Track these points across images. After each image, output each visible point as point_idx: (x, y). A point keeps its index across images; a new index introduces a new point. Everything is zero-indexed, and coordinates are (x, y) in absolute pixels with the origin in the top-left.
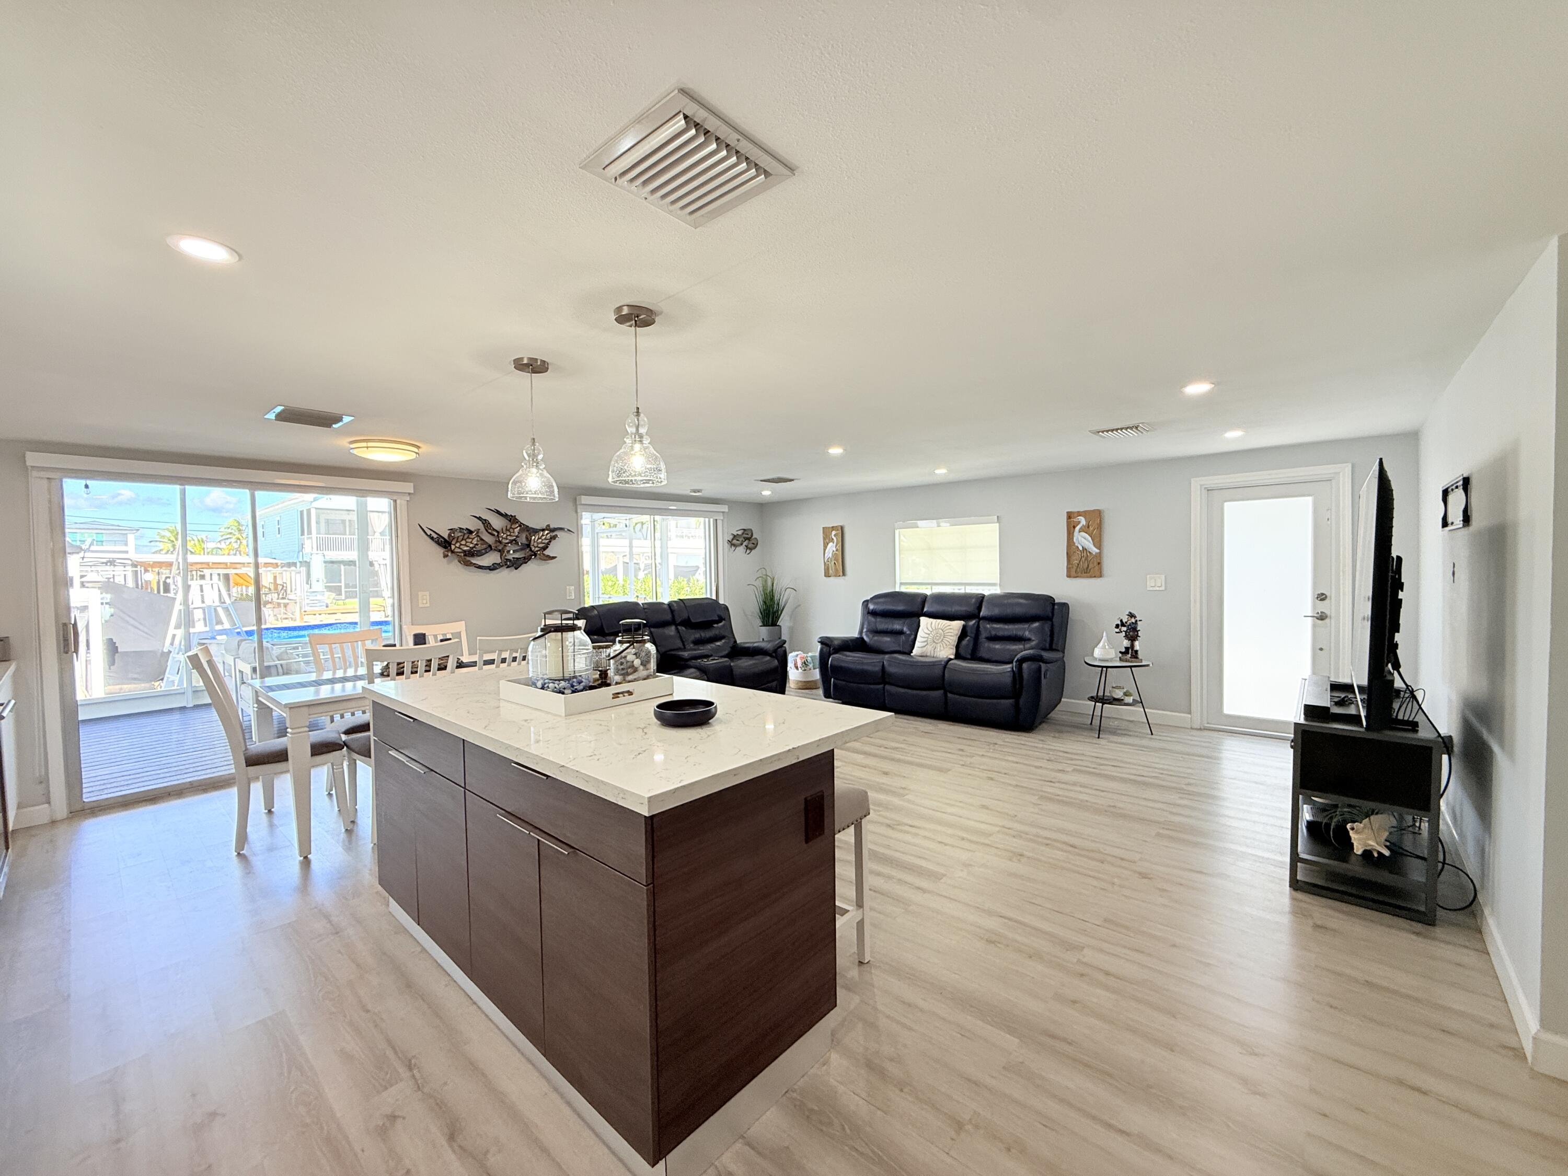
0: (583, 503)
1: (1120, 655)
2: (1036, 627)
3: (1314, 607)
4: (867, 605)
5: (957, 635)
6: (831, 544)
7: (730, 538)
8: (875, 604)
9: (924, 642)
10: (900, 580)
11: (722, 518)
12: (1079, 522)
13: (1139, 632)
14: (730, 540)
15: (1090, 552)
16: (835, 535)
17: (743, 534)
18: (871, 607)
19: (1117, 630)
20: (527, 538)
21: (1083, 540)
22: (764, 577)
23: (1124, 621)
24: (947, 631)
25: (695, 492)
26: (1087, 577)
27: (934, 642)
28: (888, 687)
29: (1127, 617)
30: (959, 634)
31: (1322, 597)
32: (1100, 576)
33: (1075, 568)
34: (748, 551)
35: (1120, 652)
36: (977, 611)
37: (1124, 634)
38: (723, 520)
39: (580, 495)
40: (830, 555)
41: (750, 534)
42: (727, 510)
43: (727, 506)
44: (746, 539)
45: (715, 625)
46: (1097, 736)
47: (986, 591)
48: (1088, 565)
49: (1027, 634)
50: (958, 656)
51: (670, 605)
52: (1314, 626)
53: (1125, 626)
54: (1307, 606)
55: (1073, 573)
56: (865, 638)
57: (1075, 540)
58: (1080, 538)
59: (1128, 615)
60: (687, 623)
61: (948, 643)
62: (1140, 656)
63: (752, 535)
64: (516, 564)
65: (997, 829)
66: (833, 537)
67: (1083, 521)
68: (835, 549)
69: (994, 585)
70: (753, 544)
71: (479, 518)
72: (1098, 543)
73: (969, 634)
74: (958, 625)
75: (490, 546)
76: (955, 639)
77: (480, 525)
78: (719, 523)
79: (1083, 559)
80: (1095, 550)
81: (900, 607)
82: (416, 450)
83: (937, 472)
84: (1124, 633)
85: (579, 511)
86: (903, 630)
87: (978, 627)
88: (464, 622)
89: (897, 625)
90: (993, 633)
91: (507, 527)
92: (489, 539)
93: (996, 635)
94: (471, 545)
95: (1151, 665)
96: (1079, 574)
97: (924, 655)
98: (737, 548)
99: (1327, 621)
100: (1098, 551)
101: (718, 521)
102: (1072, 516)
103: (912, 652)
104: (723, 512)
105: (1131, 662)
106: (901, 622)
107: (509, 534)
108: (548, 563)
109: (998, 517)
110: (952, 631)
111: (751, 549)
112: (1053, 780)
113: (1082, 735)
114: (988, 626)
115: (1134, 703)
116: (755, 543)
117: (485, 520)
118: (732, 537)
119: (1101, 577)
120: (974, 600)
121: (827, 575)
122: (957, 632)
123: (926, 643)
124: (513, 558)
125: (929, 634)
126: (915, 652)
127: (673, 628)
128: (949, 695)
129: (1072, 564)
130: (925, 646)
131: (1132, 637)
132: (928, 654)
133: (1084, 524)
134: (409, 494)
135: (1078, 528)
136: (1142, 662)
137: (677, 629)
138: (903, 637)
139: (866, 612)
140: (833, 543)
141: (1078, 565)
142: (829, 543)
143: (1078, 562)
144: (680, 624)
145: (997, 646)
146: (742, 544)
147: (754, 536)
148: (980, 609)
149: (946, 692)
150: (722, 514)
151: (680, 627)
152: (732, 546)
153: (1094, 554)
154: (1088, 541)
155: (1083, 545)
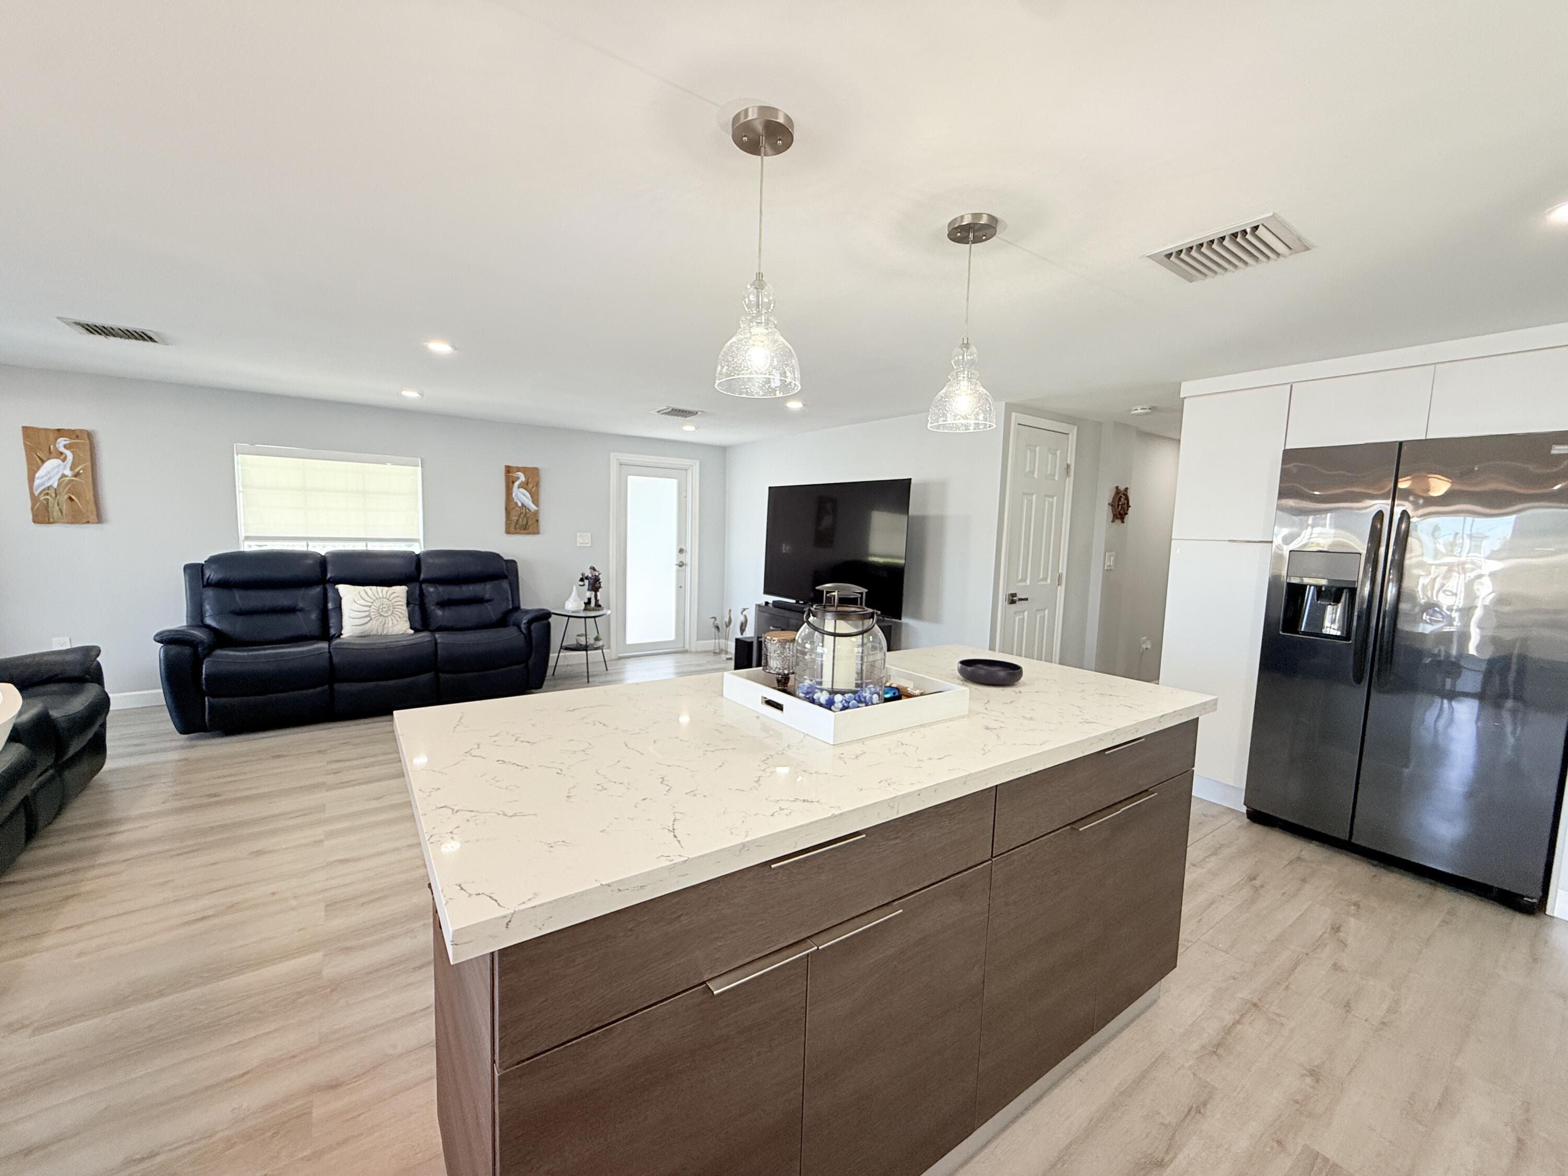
1: (585, 606)
3: (678, 557)
4: (198, 572)
5: (405, 604)
8: (215, 570)
10: (246, 533)
12: (518, 478)
15: (528, 509)
16: (65, 446)
18: (209, 575)
19: (581, 583)
21: (521, 496)
23: (587, 574)
24: (393, 600)
26: (526, 534)
27: (381, 615)
28: (337, 686)
29: (588, 571)
30: (406, 602)
31: (681, 551)
32: (537, 532)
33: (514, 524)
35: (585, 603)
36: (416, 573)
40: (54, 482)
48: (527, 522)
49: (488, 595)
50: (412, 627)
52: (678, 571)
54: (674, 558)
55: (512, 529)
57: (513, 496)
58: (519, 494)
59: (589, 569)
66: (62, 449)
67: (522, 478)
68: (68, 472)
69: (413, 540)
73: (415, 601)
74: (401, 591)
76: (406, 609)
79: (522, 516)
80: (532, 507)
81: (283, 573)
84: (586, 585)
86: (300, 604)
87: (424, 591)
89: (282, 600)
90: (437, 597)
93: (449, 598)
96: (518, 530)
97: (363, 635)
99: (684, 567)
100: (536, 507)
102: (511, 470)
103: (340, 635)
106: (291, 594)
109: (421, 459)
110: (398, 599)
114: (433, 589)
119: (538, 534)
121: (38, 519)
123: (369, 619)
125: (370, 607)
126: (348, 631)
129: (510, 521)
130: (367, 623)
131: (594, 588)
132: (369, 632)
133: (523, 481)
135: (517, 484)
138: (300, 617)
139: (198, 585)
140: (64, 460)
141: (518, 520)
142: (49, 459)
143: (517, 518)
145: (452, 611)
148: (419, 570)
149: (438, 673)
153: (533, 511)
154: (527, 497)
155: (521, 501)
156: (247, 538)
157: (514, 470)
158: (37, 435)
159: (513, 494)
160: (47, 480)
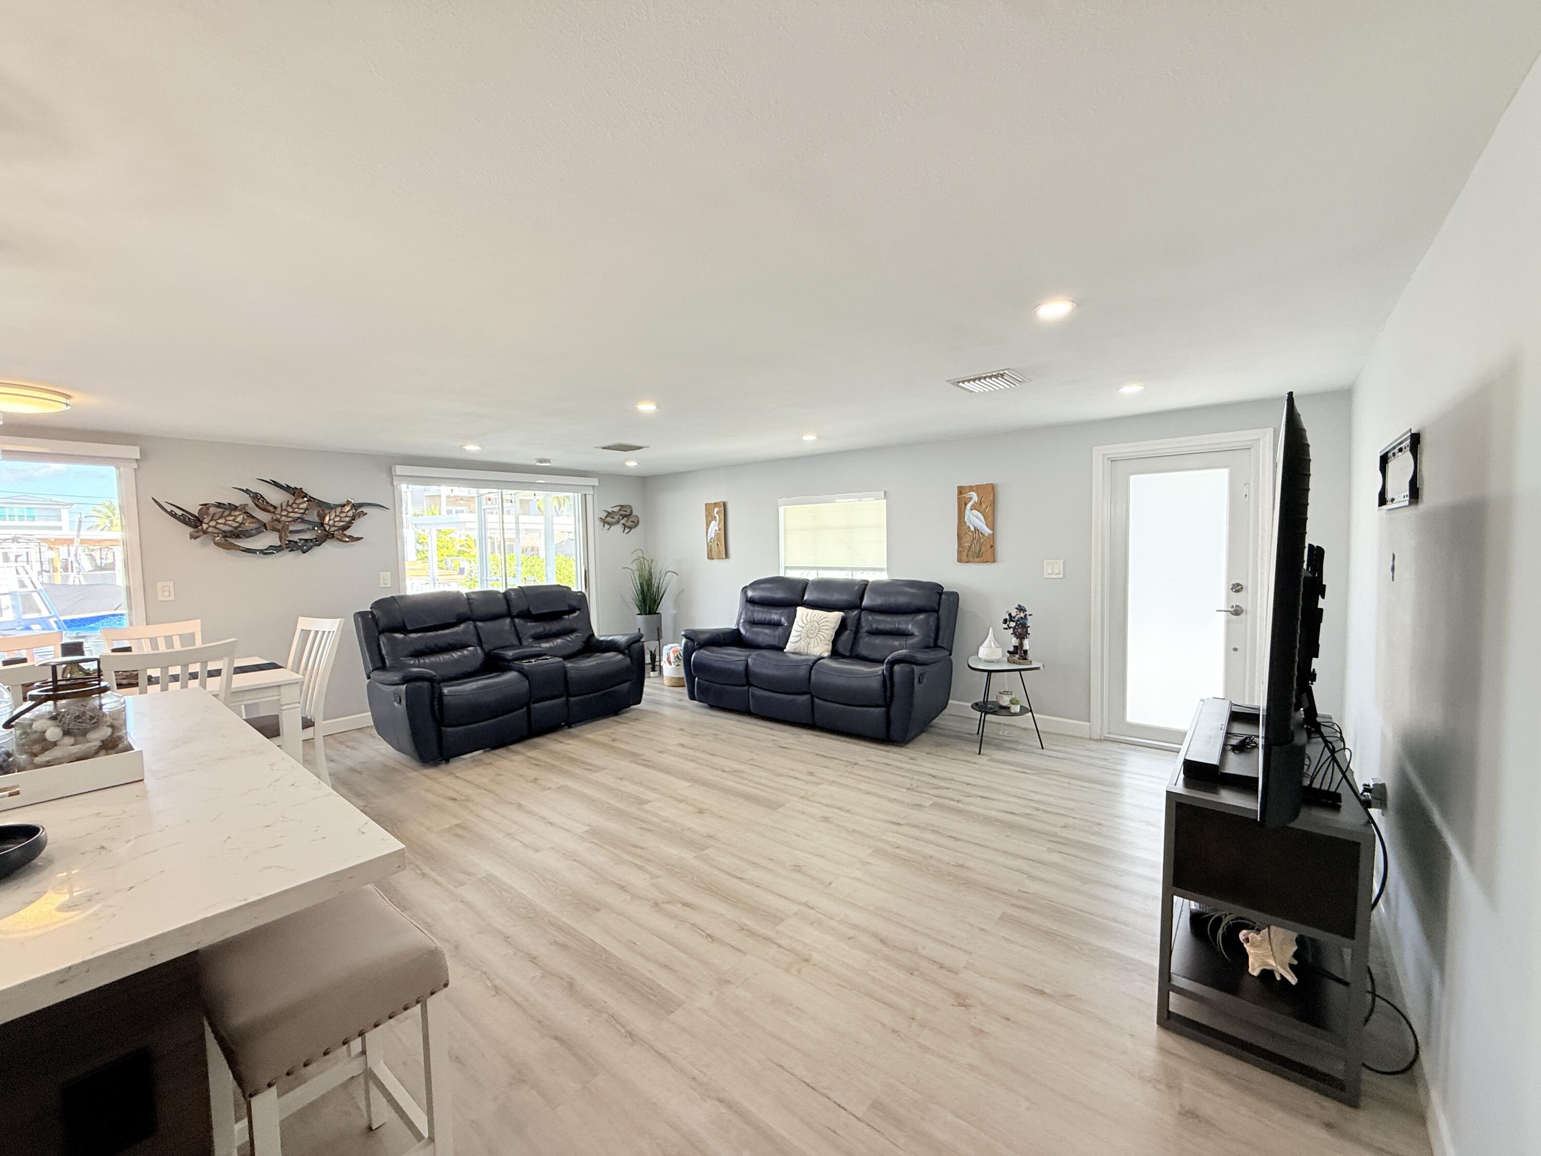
0: (398, 474)
1: (1008, 655)
2: (922, 619)
3: (1228, 598)
4: (746, 591)
5: (834, 629)
6: (713, 522)
7: (603, 515)
8: (754, 590)
9: (797, 636)
10: (785, 563)
11: (592, 493)
12: (971, 499)
13: (1029, 629)
14: (603, 518)
15: (982, 533)
16: (717, 513)
17: (620, 510)
18: (750, 594)
19: (1006, 626)
20: (319, 515)
21: (975, 519)
22: (642, 559)
23: (1013, 615)
24: (822, 625)
25: (540, 461)
26: (979, 562)
27: (808, 636)
28: (753, 690)
29: (1016, 610)
30: (837, 627)
31: (1237, 588)
32: (993, 560)
33: (966, 551)
34: (627, 530)
35: (1009, 652)
36: (859, 601)
37: (1011, 631)
38: (593, 495)
39: (395, 464)
41: (629, 511)
42: (597, 484)
43: (596, 480)
44: (624, 516)
45: (566, 617)
46: (978, 752)
47: (871, 577)
48: (980, 548)
49: (910, 628)
50: (835, 654)
51: (506, 595)
52: (1228, 622)
53: (1014, 621)
54: (1221, 598)
55: (964, 558)
56: (742, 631)
57: (966, 520)
58: (971, 517)
59: (1017, 608)
60: (527, 615)
61: (822, 638)
62: (1030, 656)
63: (632, 511)
64: (305, 547)
65: (796, 908)
66: (716, 515)
67: (975, 497)
68: (717, 529)
69: (881, 570)
70: (633, 522)
71: (247, 491)
72: (992, 525)
73: (849, 628)
74: (835, 617)
75: (265, 526)
76: (830, 634)
77: (246, 500)
78: (589, 498)
79: (975, 541)
80: (987, 531)
81: (779, 595)
82: (64, 400)
83: (805, 438)
84: (1012, 629)
85: (395, 483)
86: (781, 621)
87: (859, 619)
88: (199, 621)
89: (775, 615)
90: (874, 626)
91: (288, 501)
92: (264, 517)
93: (877, 628)
94: (236, 525)
95: (1042, 668)
96: (971, 559)
97: (797, 651)
98: (612, 527)
99: (1243, 616)
100: (991, 532)
101: (587, 496)
102: (963, 491)
103: (785, 648)
104: (593, 487)
105: (1019, 664)
106: (779, 612)
107: (291, 510)
108: (353, 545)
109: (885, 492)
110: (828, 624)
111: (630, 528)
112: (902, 822)
113: (963, 750)
114: (870, 618)
115: (1024, 711)
116: (636, 521)
117: (256, 493)
118: (606, 514)
119: (994, 562)
120: (856, 588)
121: (710, 556)
122: (834, 625)
123: (799, 638)
124: (300, 540)
125: (803, 627)
126: (789, 648)
127: (508, 620)
128: (816, 700)
129: (964, 547)
130: (798, 642)
131: (1020, 634)
132: (802, 651)
133: (976, 501)
134: (137, 460)
135: (969, 505)
136: (1031, 664)
137: (513, 622)
138: (780, 630)
139: (744, 600)
140: (716, 521)
141: (970, 547)
142: (712, 521)
143: (969, 544)
144: (518, 616)
145: (878, 641)
146: (619, 522)
147: (634, 513)
148: (862, 598)
149: (812, 697)
150: (592, 488)
151: (516, 620)
152: (606, 525)
153: (987, 535)
154: (981, 521)
155: (976, 526)
156: (786, 568)
157: (967, 490)
158: (709, 508)
159: (966, 517)
160: (712, 534)
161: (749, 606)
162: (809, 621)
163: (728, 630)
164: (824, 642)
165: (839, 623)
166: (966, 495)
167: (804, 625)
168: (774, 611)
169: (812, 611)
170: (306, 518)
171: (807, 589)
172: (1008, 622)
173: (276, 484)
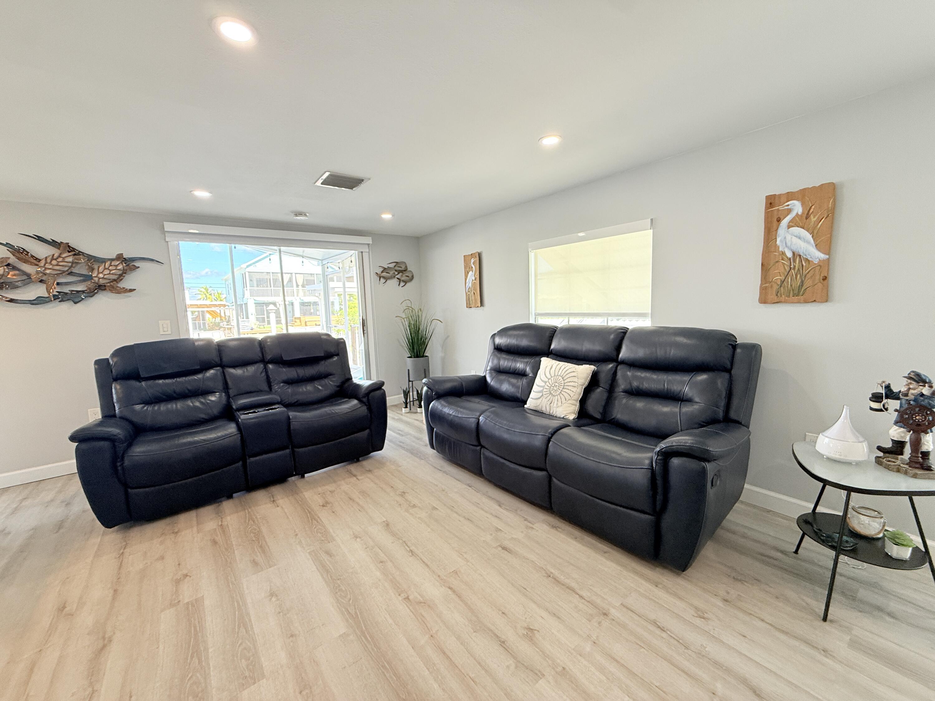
1: (882, 456)
2: (702, 382)
4: (495, 338)
5: (582, 385)
6: (470, 273)
7: (379, 271)
8: (502, 337)
9: (540, 391)
11: (367, 250)
12: (789, 211)
14: (379, 272)
15: (807, 260)
16: (474, 263)
17: (395, 266)
18: (498, 341)
19: (878, 406)
20: (87, 268)
21: (795, 240)
22: (411, 308)
24: (569, 380)
26: (799, 302)
27: (551, 393)
30: (587, 384)
32: (825, 298)
33: (775, 287)
34: (402, 284)
35: (880, 448)
36: (615, 353)
37: (890, 414)
38: (368, 252)
39: (166, 221)
40: (470, 285)
41: (404, 267)
42: (371, 243)
43: (370, 238)
44: (399, 272)
45: (324, 361)
47: (631, 324)
48: (802, 282)
49: (687, 390)
51: (263, 342)
53: (894, 398)
55: (772, 296)
56: (489, 379)
57: (778, 242)
58: (789, 237)
59: (908, 378)
60: (279, 361)
61: (568, 397)
63: (406, 267)
64: (76, 298)
66: (472, 265)
67: (797, 207)
68: (474, 278)
69: (642, 315)
70: (408, 277)
71: (7, 245)
72: (827, 244)
73: (601, 385)
74: (586, 370)
75: (30, 277)
76: (578, 392)
78: (366, 256)
79: (793, 271)
80: (817, 255)
81: (524, 343)
84: (892, 412)
85: (168, 239)
86: (525, 371)
87: (615, 373)
89: (520, 365)
90: (635, 384)
91: (53, 255)
92: (28, 268)
93: (638, 387)
96: (783, 298)
97: (539, 409)
98: (388, 281)
100: (822, 256)
101: (364, 254)
102: (776, 201)
103: (526, 404)
104: (368, 244)
106: (526, 360)
107: (56, 263)
108: (128, 296)
109: (652, 220)
110: (575, 379)
111: (406, 282)
114: (629, 373)
116: (410, 276)
117: (18, 247)
118: (382, 269)
119: (827, 301)
120: (612, 337)
121: (468, 305)
122: (583, 381)
123: (541, 394)
124: (71, 291)
125: (545, 382)
126: (530, 404)
127: (261, 366)
128: (553, 479)
129: (770, 282)
130: (539, 398)
131: (919, 425)
132: (544, 409)
133: (800, 213)
135: (786, 221)
137: (265, 368)
138: (525, 381)
139: (492, 347)
141: (782, 282)
143: (783, 277)
144: (272, 361)
145: (640, 404)
146: (394, 277)
147: (409, 269)
148: (618, 349)
149: (550, 477)
150: (367, 246)
151: (270, 366)
152: (382, 279)
153: (816, 262)
154: (805, 241)
155: (794, 248)
156: (537, 315)
157: (783, 199)
158: (467, 259)
159: (778, 240)
160: (469, 284)
161: (496, 353)
162: (553, 375)
163: (475, 378)
164: (569, 402)
165: (589, 379)
166: (781, 208)
167: (547, 380)
168: (519, 359)
169: (558, 362)
170: (74, 270)
171: (554, 337)
172: (885, 401)
173: (40, 239)
